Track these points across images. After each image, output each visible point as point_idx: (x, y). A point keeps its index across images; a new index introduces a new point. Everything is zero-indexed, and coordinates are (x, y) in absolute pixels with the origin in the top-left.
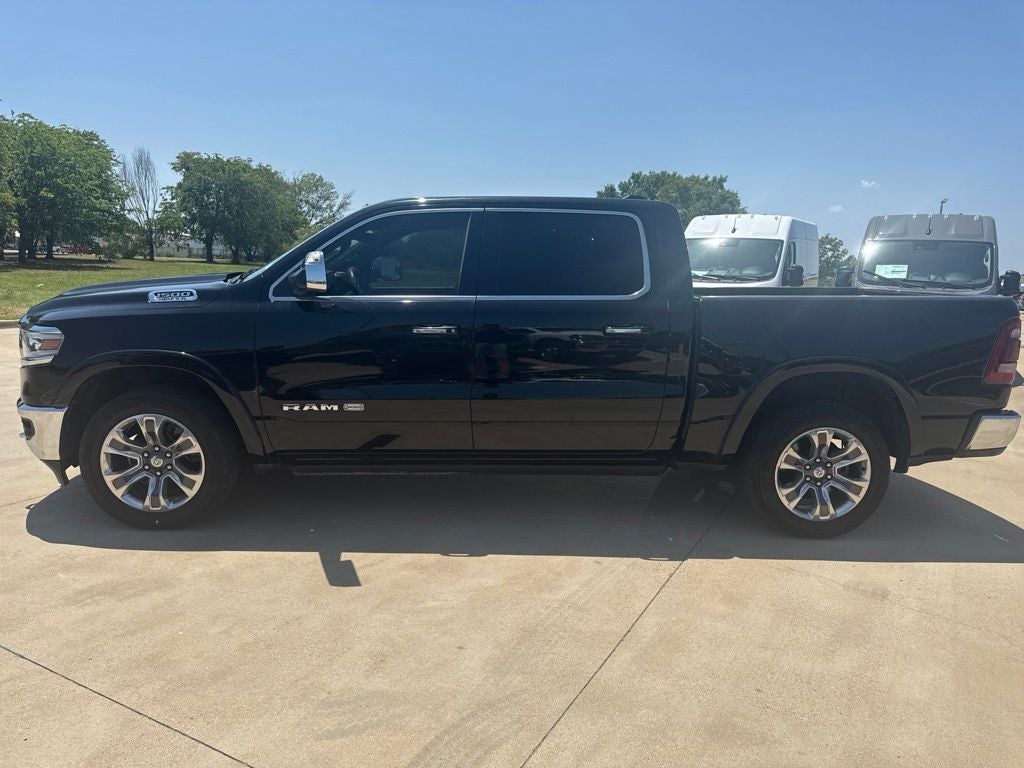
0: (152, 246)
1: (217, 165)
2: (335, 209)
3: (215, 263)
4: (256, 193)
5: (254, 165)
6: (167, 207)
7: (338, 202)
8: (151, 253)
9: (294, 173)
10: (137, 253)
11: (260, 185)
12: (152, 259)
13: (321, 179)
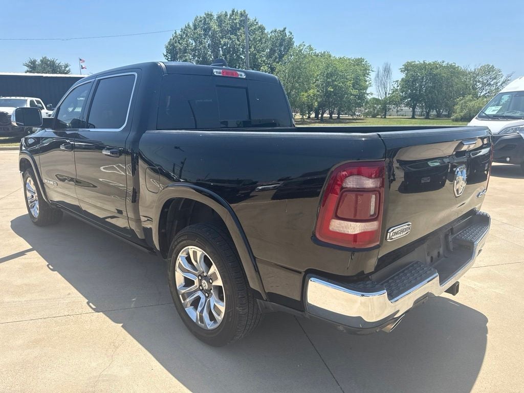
0: (386, 111)
1: (423, 66)
2: (499, 84)
3: (416, 119)
4: (442, 79)
5: (444, 64)
6: (395, 91)
7: (502, 80)
8: (385, 115)
9: (475, 65)
10: (378, 115)
11: (445, 75)
12: (385, 118)
13: (493, 67)
